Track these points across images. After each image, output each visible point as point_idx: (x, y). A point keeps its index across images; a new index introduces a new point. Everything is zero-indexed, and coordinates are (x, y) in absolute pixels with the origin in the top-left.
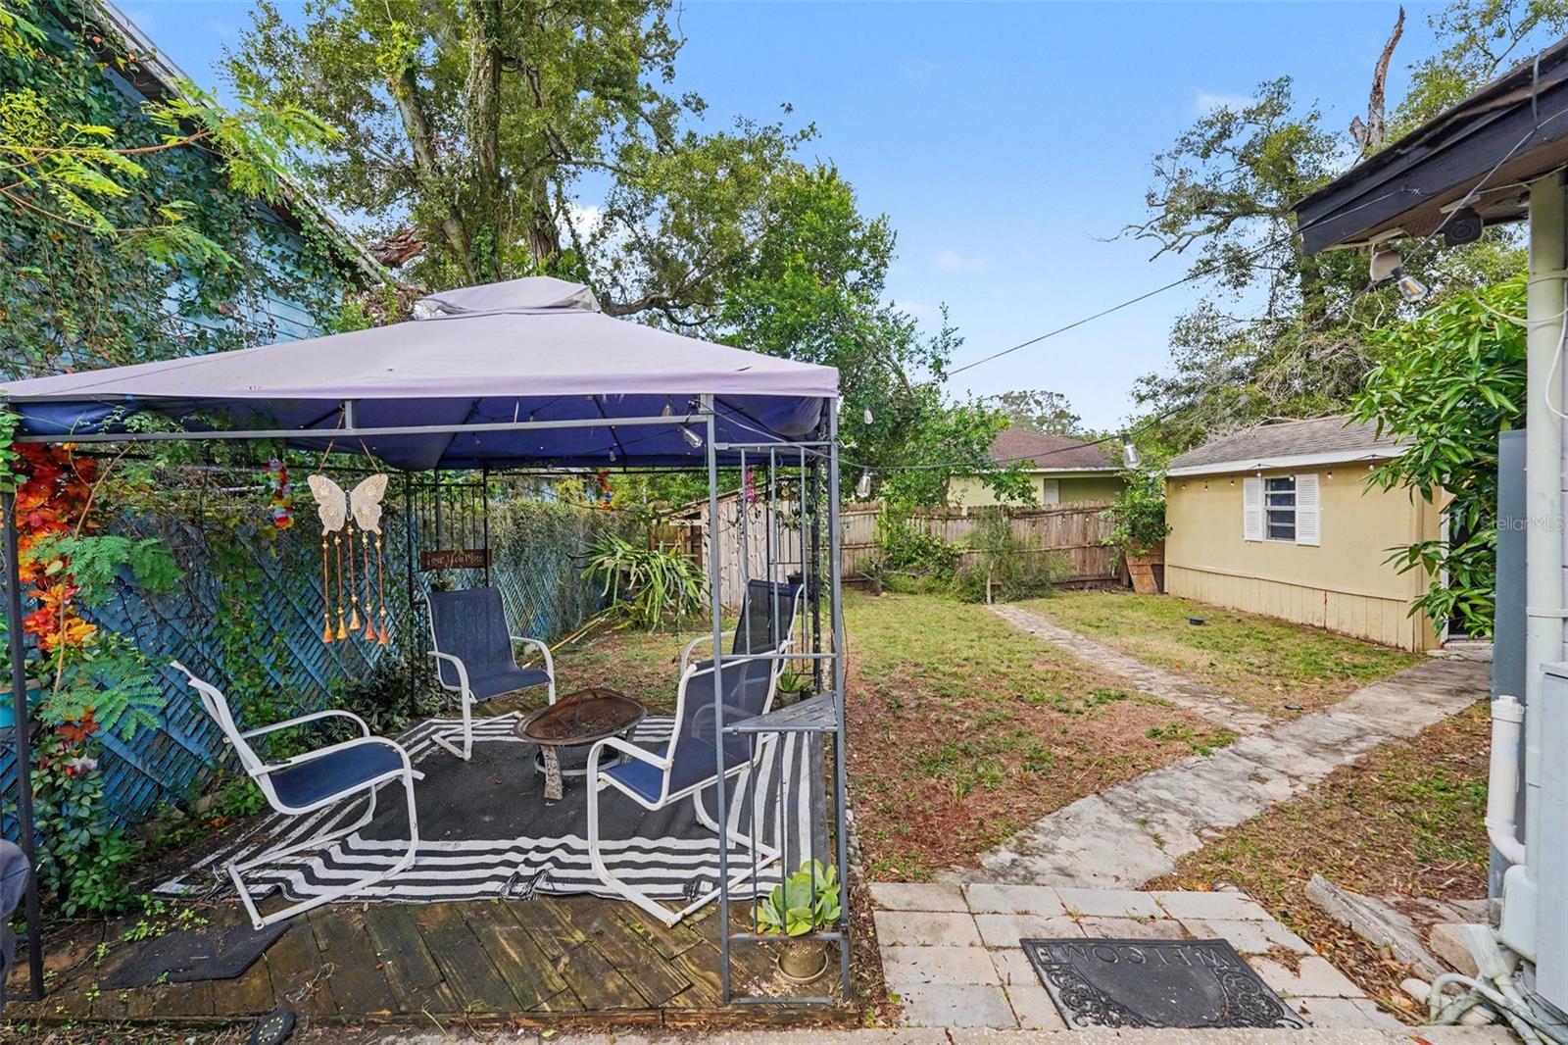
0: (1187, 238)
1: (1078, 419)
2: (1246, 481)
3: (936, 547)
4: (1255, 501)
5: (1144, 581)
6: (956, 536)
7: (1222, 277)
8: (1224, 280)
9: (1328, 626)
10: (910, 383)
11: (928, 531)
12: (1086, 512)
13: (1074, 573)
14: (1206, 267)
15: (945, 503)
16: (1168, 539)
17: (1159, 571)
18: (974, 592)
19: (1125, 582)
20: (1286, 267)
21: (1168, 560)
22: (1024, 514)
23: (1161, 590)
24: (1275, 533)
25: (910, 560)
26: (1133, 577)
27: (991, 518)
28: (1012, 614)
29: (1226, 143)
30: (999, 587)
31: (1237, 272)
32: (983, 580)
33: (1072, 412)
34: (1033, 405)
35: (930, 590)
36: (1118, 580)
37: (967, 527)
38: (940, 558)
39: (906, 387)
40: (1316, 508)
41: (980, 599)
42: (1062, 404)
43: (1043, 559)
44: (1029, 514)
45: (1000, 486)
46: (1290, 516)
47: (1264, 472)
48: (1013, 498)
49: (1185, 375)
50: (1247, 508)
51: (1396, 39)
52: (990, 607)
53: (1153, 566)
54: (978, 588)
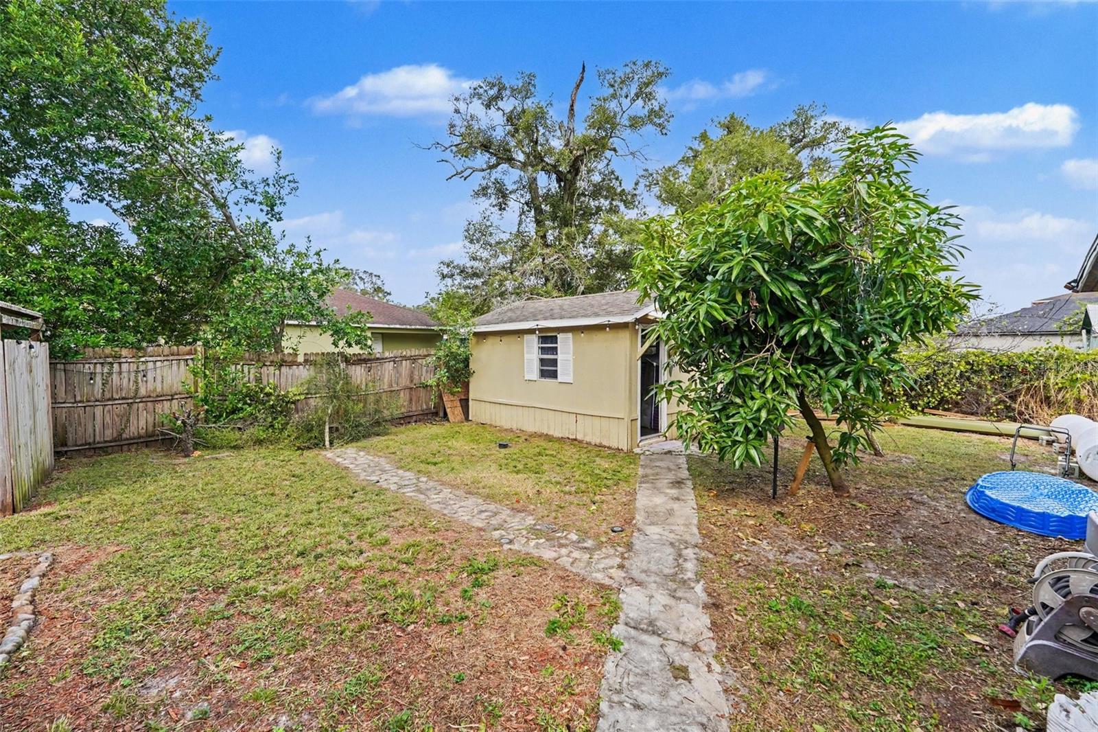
0: (469, 171)
1: (389, 294)
2: (526, 337)
3: (268, 395)
4: (531, 350)
5: (454, 412)
6: (293, 381)
7: (493, 200)
8: (494, 203)
9: (578, 438)
10: (237, 224)
11: (259, 380)
12: (413, 359)
13: (403, 410)
14: (483, 192)
15: (279, 349)
16: (471, 379)
17: (465, 404)
18: (311, 438)
19: (441, 414)
20: (527, 203)
21: (471, 396)
22: (359, 361)
23: (467, 419)
24: (544, 374)
25: (235, 411)
26: (448, 411)
27: (328, 364)
28: (351, 457)
29: (500, 104)
30: (337, 429)
31: (501, 200)
32: (321, 425)
33: (386, 289)
34: (358, 281)
35: (259, 442)
36: (438, 414)
37: (304, 373)
38: (273, 407)
39: (233, 228)
40: (570, 357)
41: (318, 444)
42: (379, 283)
43: (377, 402)
44: (365, 361)
45: (338, 333)
46: (554, 362)
47: (541, 330)
48: (350, 345)
49: (473, 263)
50: (526, 356)
51: (581, 81)
52: (329, 454)
53: (461, 400)
54: (315, 433)
